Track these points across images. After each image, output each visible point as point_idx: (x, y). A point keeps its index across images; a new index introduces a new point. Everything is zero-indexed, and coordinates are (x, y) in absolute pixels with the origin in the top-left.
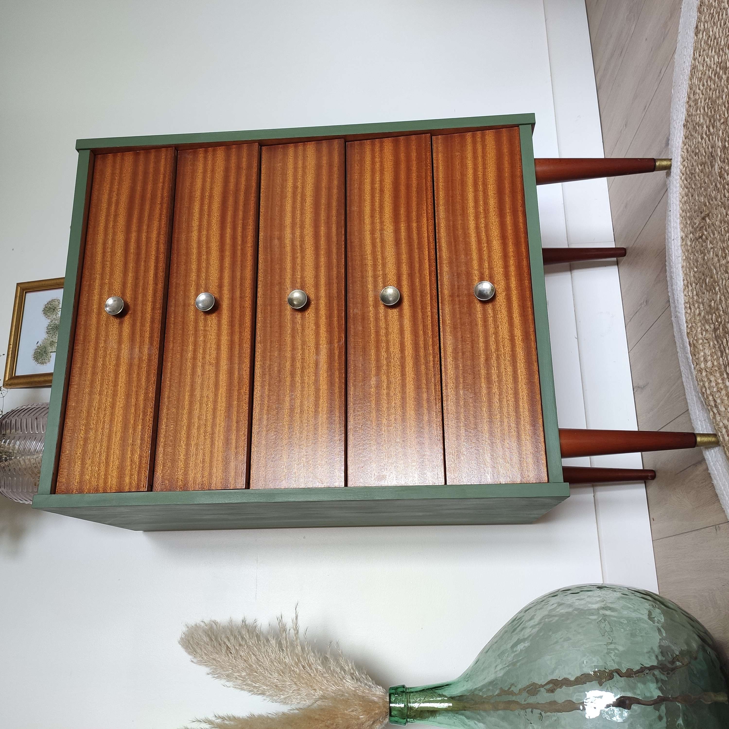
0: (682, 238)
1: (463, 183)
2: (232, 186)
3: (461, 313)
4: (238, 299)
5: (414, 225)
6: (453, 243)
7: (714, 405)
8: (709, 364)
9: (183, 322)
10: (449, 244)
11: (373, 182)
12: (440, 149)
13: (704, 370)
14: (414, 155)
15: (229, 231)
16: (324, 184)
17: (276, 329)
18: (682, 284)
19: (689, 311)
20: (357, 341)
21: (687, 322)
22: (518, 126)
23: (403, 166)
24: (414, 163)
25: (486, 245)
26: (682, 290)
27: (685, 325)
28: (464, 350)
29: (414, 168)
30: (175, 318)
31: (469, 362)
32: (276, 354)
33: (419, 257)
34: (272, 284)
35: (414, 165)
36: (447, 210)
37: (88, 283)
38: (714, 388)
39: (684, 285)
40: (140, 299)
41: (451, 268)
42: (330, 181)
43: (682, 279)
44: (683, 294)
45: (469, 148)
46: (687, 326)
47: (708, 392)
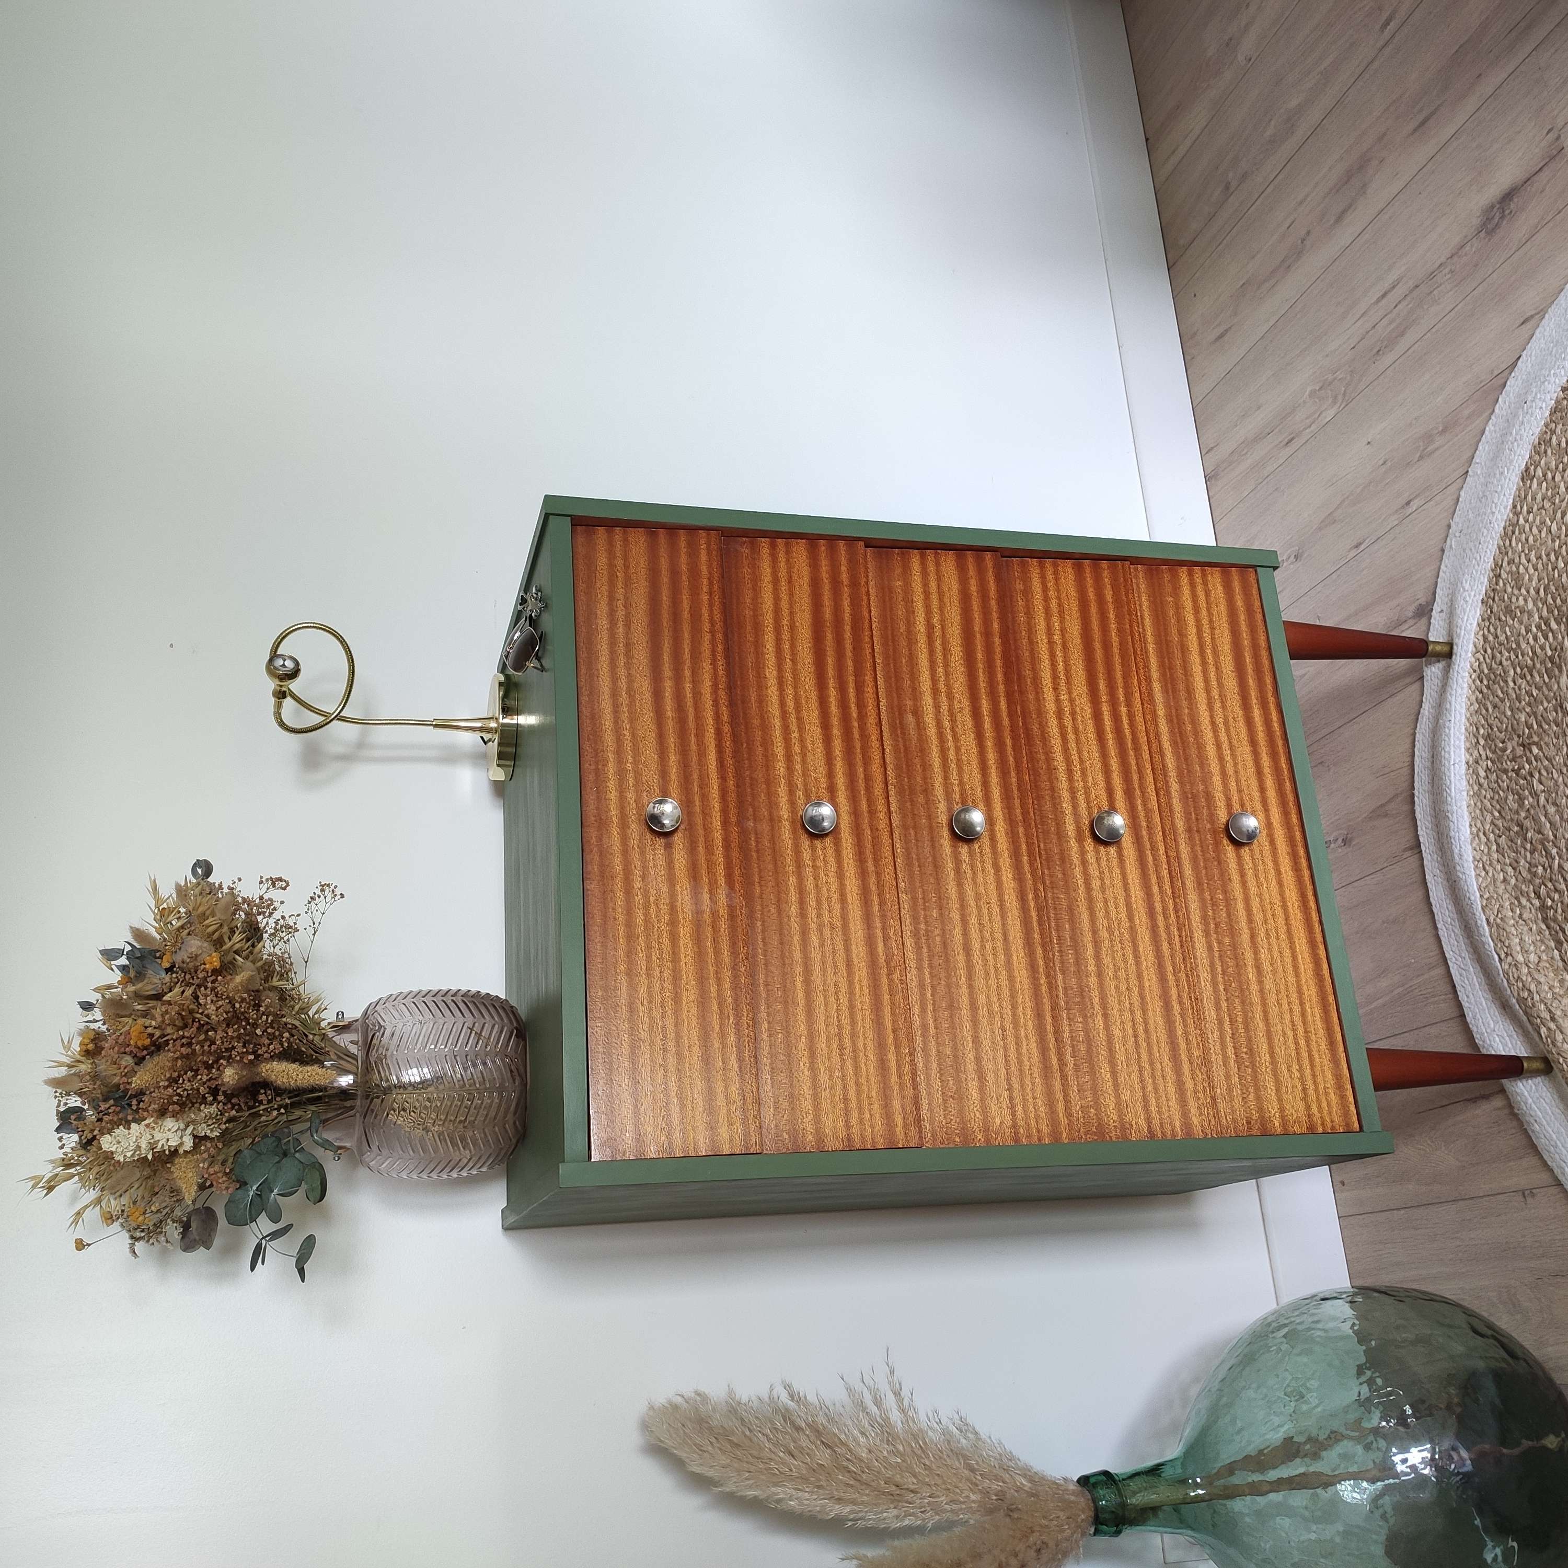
0: (1467, 763)
1: (1184, 649)
2: (828, 614)
3: (1205, 860)
4: (866, 814)
5: (1123, 710)
6: (1180, 744)
7: (1549, 1018)
8: (1533, 958)
9: (774, 850)
10: (1174, 744)
11: (1049, 633)
12: (1143, 587)
13: (1524, 965)
14: (1109, 594)
15: (833, 693)
16: (977, 627)
17: (929, 869)
18: (1468, 832)
19: (1483, 873)
20: (1058, 898)
21: (1480, 889)
22: (1254, 567)
23: (1094, 610)
24: (1111, 607)
25: (1229, 752)
26: (1469, 840)
27: (1478, 895)
28: (1218, 920)
29: (1112, 616)
30: (757, 842)
31: (1227, 940)
32: (935, 913)
33: (1137, 764)
34: (912, 791)
35: (1111, 611)
36: (1165, 691)
37: (593, 767)
38: (1547, 993)
39: (1472, 833)
40: (697, 803)
41: (1181, 783)
42: (987, 622)
43: (1468, 824)
44: (1470, 847)
45: (1186, 591)
46: (1481, 896)
47: (1537, 997)
